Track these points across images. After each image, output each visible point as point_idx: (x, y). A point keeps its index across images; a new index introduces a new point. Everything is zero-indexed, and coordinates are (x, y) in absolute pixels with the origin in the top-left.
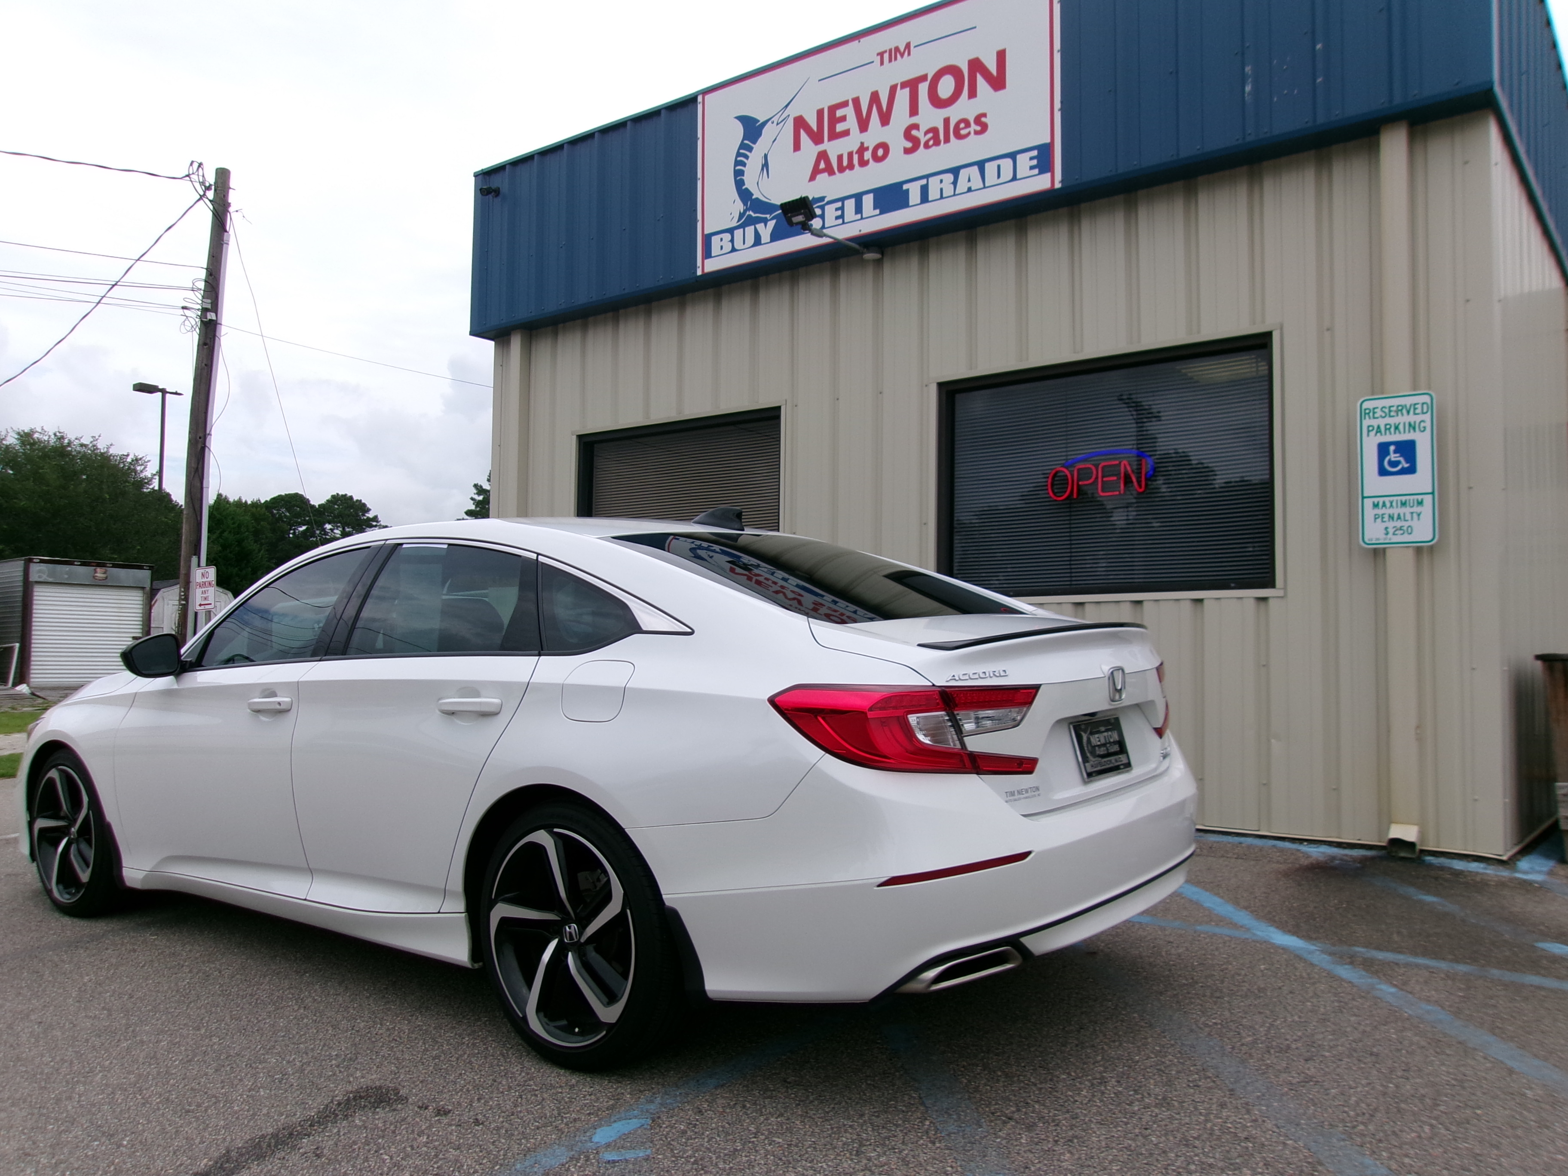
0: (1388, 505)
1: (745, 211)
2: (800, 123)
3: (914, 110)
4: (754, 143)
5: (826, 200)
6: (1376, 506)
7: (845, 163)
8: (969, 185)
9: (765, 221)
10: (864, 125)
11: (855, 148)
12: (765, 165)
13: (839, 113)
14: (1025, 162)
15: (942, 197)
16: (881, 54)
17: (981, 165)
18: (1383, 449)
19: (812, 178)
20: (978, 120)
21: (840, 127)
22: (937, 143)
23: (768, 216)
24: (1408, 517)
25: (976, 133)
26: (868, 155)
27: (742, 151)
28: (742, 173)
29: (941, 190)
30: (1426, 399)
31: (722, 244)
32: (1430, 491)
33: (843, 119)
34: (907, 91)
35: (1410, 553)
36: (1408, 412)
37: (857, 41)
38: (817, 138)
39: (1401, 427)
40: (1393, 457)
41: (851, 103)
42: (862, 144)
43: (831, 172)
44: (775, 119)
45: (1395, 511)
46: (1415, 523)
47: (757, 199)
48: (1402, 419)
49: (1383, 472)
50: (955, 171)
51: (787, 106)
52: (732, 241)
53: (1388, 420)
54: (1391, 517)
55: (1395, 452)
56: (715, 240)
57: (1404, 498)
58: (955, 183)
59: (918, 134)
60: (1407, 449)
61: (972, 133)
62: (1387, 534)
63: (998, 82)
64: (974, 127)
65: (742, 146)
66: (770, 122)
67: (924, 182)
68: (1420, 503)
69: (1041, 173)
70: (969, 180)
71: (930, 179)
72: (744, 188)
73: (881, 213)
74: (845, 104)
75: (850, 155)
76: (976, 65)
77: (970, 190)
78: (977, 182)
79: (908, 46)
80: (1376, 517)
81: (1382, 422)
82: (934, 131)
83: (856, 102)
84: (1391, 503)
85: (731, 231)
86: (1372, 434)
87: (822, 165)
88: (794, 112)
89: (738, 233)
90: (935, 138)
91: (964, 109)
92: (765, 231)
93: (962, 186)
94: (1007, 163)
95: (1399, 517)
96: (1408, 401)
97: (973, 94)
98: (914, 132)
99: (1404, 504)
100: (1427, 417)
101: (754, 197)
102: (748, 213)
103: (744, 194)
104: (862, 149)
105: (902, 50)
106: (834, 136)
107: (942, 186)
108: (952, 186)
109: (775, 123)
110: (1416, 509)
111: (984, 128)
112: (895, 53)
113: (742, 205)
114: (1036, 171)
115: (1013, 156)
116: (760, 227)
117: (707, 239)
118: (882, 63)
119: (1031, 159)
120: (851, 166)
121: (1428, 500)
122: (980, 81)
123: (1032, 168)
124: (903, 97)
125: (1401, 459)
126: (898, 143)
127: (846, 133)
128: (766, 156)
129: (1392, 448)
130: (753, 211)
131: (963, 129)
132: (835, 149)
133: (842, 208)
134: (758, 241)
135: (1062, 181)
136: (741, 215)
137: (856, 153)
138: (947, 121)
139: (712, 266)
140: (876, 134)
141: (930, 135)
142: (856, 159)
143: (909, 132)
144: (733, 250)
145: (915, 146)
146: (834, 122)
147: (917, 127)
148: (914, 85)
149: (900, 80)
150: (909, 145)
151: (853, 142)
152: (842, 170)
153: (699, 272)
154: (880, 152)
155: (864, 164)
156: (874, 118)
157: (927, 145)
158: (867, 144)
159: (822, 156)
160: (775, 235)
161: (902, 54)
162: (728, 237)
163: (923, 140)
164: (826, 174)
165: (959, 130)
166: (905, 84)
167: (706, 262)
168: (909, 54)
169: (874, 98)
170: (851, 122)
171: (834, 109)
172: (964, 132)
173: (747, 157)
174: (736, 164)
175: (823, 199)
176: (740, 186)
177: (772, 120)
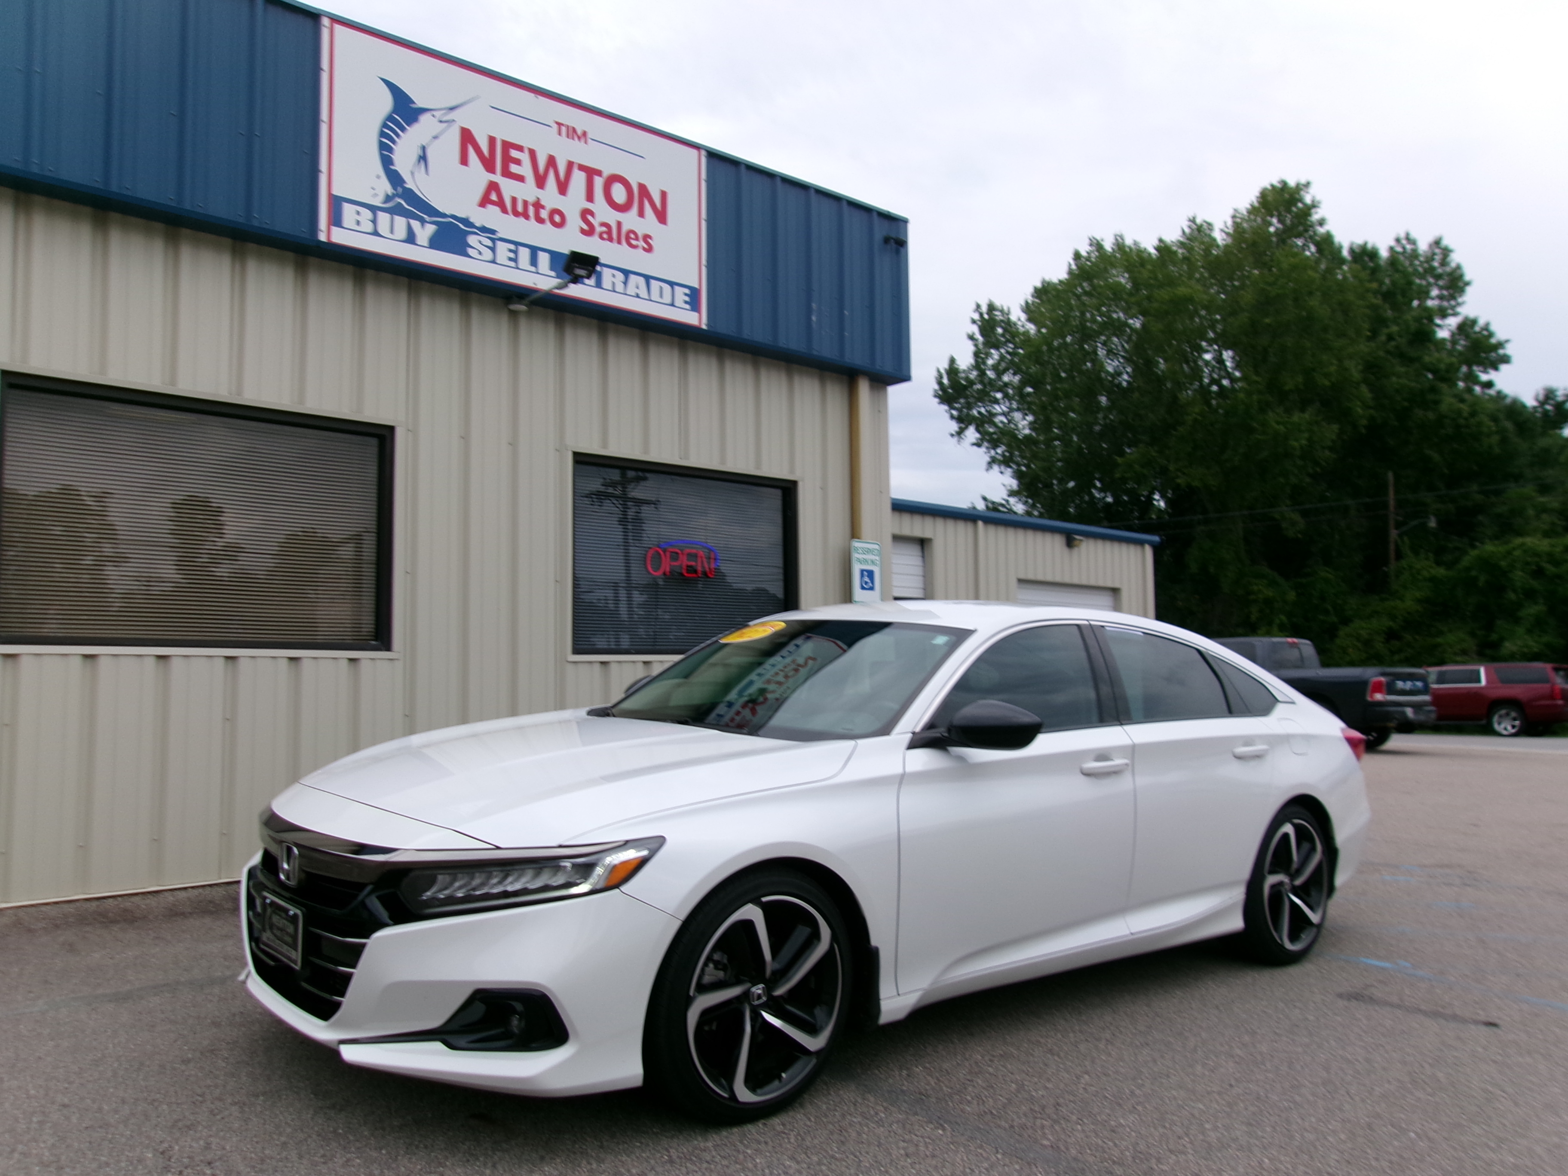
1: (394, 196)
2: (467, 137)
3: (590, 197)
4: (409, 125)
5: (500, 235)
7: (520, 208)
8: (638, 291)
9: (423, 222)
10: (540, 181)
11: (531, 199)
12: (423, 158)
13: (514, 154)
14: (681, 295)
15: (614, 291)
16: (559, 125)
17: (648, 279)
18: (862, 573)
19: (483, 204)
20: (646, 238)
22: (610, 239)
23: (426, 217)
25: (644, 249)
26: (544, 214)
27: (390, 124)
28: (390, 150)
29: (614, 284)
30: (877, 547)
31: (359, 218)
33: (518, 162)
34: (583, 175)
36: (871, 553)
37: (534, 95)
38: (489, 165)
39: (868, 561)
40: (866, 579)
41: (526, 151)
42: (538, 200)
43: (504, 211)
44: (437, 114)
47: (411, 190)
48: (869, 557)
49: (863, 588)
50: (627, 274)
51: (452, 109)
52: (374, 221)
53: (864, 556)
55: (868, 576)
56: (348, 209)
58: (625, 283)
59: (595, 222)
60: (871, 574)
61: (641, 247)
63: (662, 216)
64: (641, 243)
65: (390, 118)
66: (429, 114)
69: (692, 310)
70: (638, 288)
71: (605, 269)
72: (392, 168)
73: (558, 277)
74: (520, 148)
75: (525, 204)
76: (644, 190)
77: (637, 296)
78: (643, 292)
79: (585, 134)
81: (861, 557)
82: (608, 227)
83: (532, 154)
85: (373, 209)
86: (857, 561)
87: (494, 197)
88: (463, 118)
89: (384, 217)
90: (609, 234)
91: (630, 220)
92: (422, 232)
93: (631, 290)
94: (667, 289)
96: (871, 546)
97: (641, 214)
98: (590, 217)
100: (878, 558)
101: (406, 186)
102: (398, 200)
103: (395, 178)
104: (538, 205)
105: (579, 133)
106: (507, 173)
107: (614, 280)
108: (621, 285)
109: (436, 118)
111: (649, 249)
112: (572, 133)
113: (390, 187)
114: (688, 307)
115: (672, 284)
116: (416, 224)
117: (336, 203)
118: (560, 134)
119: (686, 294)
120: (526, 215)
122: (648, 206)
123: (686, 302)
124: (578, 179)
125: (869, 581)
126: (574, 222)
127: (520, 178)
128: (424, 148)
129: (865, 573)
130: (405, 201)
131: (633, 239)
132: (509, 187)
133: (515, 252)
134: (411, 238)
135: (708, 325)
136: (388, 199)
137: (532, 205)
138: (619, 224)
139: (340, 237)
140: (550, 197)
142: (531, 211)
143: (585, 214)
144: (376, 233)
145: (589, 231)
146: (508, 160)
147: (592, 214)
148: (591, 173)
149: (578, 160)
150: (585, 227)
151: (527, 191)
152: (516, 214)
153: (323, 237)
154: (557, 218)
155: (540, 220)
156: (551, 181)
157: (602, 238)
158: (543, 203)
159: (493, 187)
160: (435, 243)
161: (579, 138)
162: (367, 214)
163: (599, 229)
164: (497, 209)
165: (629, 238)
166: (582, 168)
167: (335, 230)
168: (586, 142)
169: (552, 161)
170: (525, 169)
171: (507, 146)
172: (634, 242)
173: (398, 135)
174: (382, 134)
175: (493, 232)
176: (387, 162)
177: (435, 113)
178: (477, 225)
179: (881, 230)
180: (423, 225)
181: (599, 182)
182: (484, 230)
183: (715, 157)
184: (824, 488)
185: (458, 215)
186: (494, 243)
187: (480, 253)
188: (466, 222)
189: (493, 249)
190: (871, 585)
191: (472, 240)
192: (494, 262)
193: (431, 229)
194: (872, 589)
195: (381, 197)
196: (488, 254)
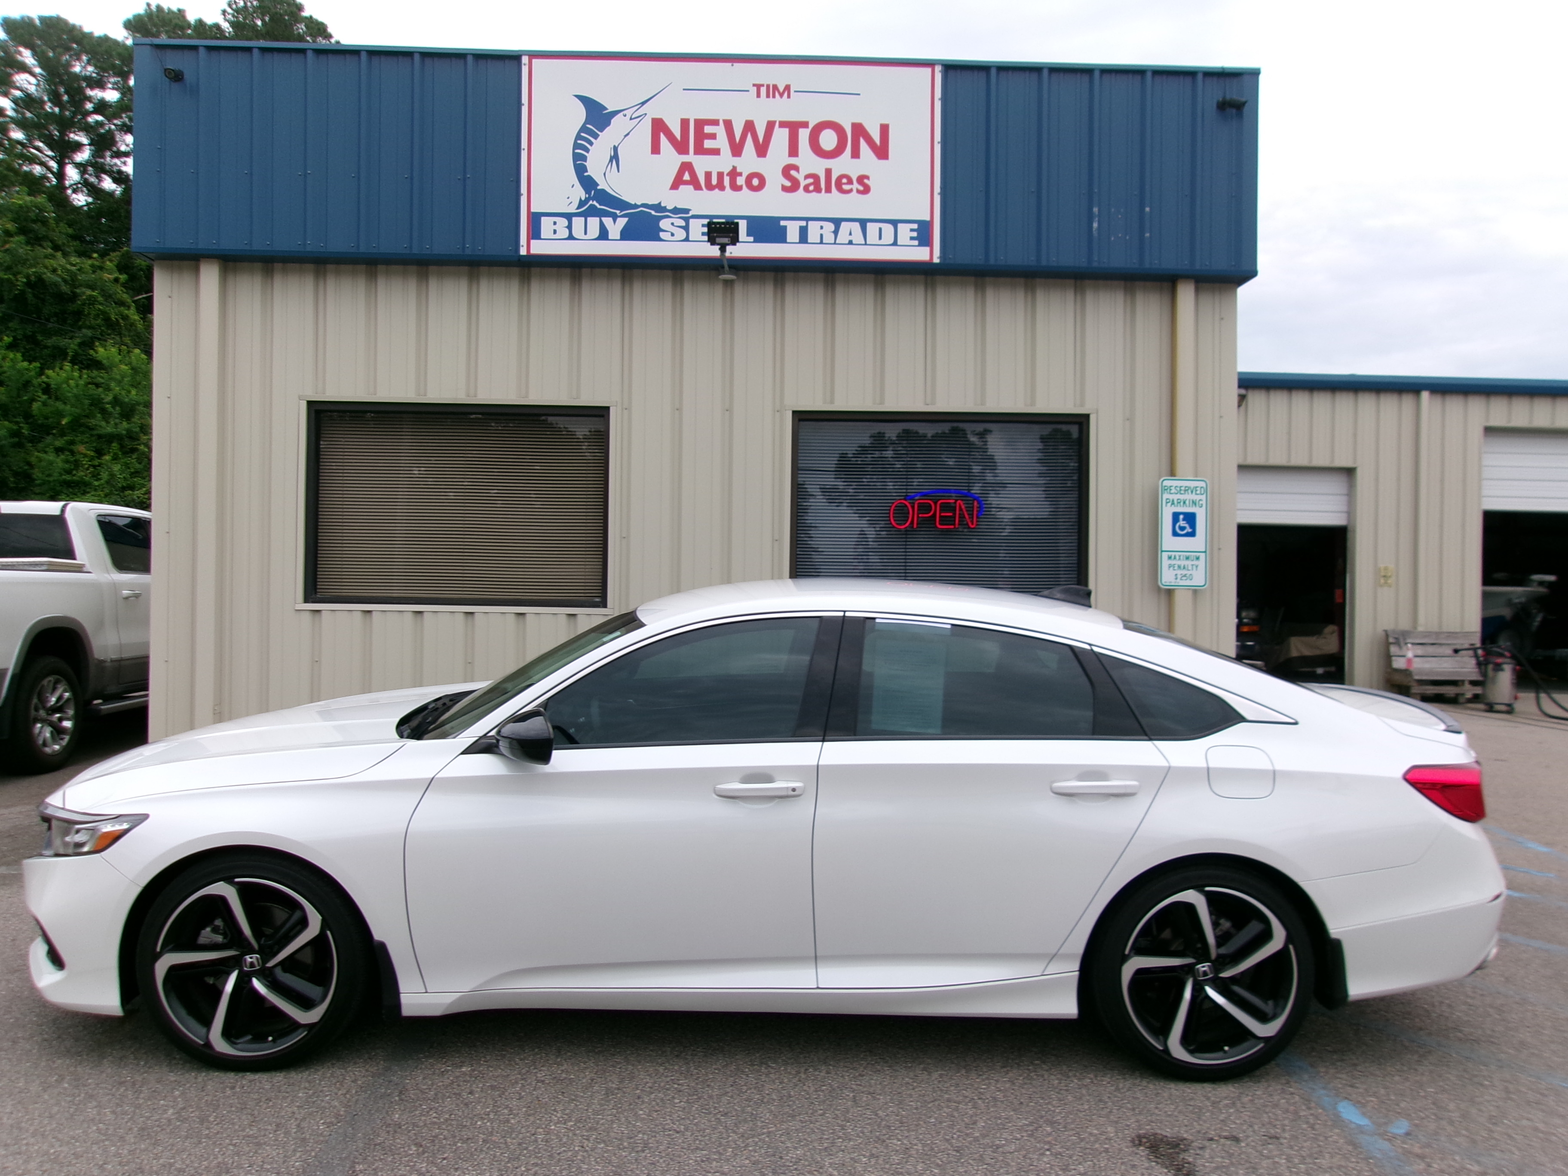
0: (1177, 558)
1: (587, 200)
2: (659, 126)
3: (793, 151)
4: (602, 131)
5: (691, 214)
6: (1170, 558)
7: (714, 181)
8: (850, 238)
9: (615, 217)
10: (737, 150)
11: (727, 170)
12: (615, 158)
13: (708, 129)
14: (905, 232)
15: (821, 242)
16: (758, 87)
17: (863, 223)
18: (1176, 516)
19: (675, 186)
20: (861, 179)
21: (708, 144)
22: (818, 190)
23: (618, 212)
24: (1190, 568)
25: (858, 191)
26: (741, 181)
27: (583, 134)
28: (584, 158)
29: (822, 236)
30: (1203, 484)
31: (555, 227)
32: (1204, 550)
33: (713, 136)
34: (786, 131)
35: (1190, 593)
36: (1192, 492)
37: (730, 64)
38: (681, 147)
39: (1187, 502)
40: (1182, 523)
41: (721, 123)
42: (734, 168)
43: (698, 187)
44: (629, 113)
45: (1183, 563)
46: (1194, 572)
47: (603, 190)
48: (1188, 497)
49: (1175, 534)
50: (837, 222)
51: (643, 103)
52: (569, 227)
53: (1179, 496)
54: (1179, 567)
55: (1184, 520)
56: (546, 222)
57: (1188, 554)
58: (836, 232)
59: (800, 176)
60: (1191, 518)
61: (855, 190)
62: (1176, 579)
63: (882, 152)
64: (856, 186)
65: (583, 129)
66: (621, 114)
67: (803, 223)
68: (1198, 558)
69: (920, 245)
70: (850, 234)
71: (810, 223)
72: (586, 174)
73: (755, 241)
74: (715, 123)
75: (720, 175)
76: (859, 130)
77: (850, 243)
78: (858, 237)
79: (788, 88)
80: (1170, 566)
81: (1175, 497)
82: (815, 177)
83: (728, 125)
84: (1180, 556)
85: (569, 216)
86: (1169, 504)
87: (687, 177)
88: (653, 111)
89: (578, 222)
90: (815, 185)
91: (843, 165)
92: (615, 228)
93: (843, 237)
94: (888, 229)
95: (1184, 568)
96: (1192, 484)
97: (856, 154)
98: (793, 173)
99: (1187, 558)
100: (1203, 497)
101: (599, 188)
102: (591, 202)
103: (587, 183)
104: (734, 174)
105: (781, 90)
106: (700, 150)
107: (822, 232)
108: (833, 236)
109: (628, 117)
110: (1195, 562)
111: (866, 190)
112: (773, 91)
113: (584, 193)
114: (916, 243)
115: (895, 223)
116: (607, 221)
117: (535, 220)
118: (758, 96)
119: (912, 230)
120: (721, 186)
121: (1202, 556)
122: (863, 145)
123: (912, 238)
124: (781, 136)
125: (1187, 525)
126: (775, 180)
127: (716, 152)
128: (615, 149)
129: (1181, 517)
130: (597, 202)
131: (845, 184)
132: (702, 164)
134: (603, 235)
135: (940, 257)
136: (582, 204)
137: (728, 175)
138: (828, 172)
139: (539, 248)
140: (747, 162)
141: (811, 180)
142: (727, 181)
143: (787, 171)
144: (571, 237)
145: (794, 187)
146: (701, 137)
147: (797, 168)
148: (794, 127)
149: (778, 118)
150: (788, 184)
151: (724, 162)
152: (710, 187)
153: (523, 252)
154: (755, 182)
155: (735, 188)
156: (749, 146)
157: (806, 189)
158: (738, 170)
159: (687, 167)
160: (626, 235)
161: (781, 95)
162: (564, 222)
163: (803, 183)
164: (691, 187)
165: (841, 184)
166: (783, 124)
167: (533, 242)
168: (789, 97)
169: (749, 126)
170: (722, 142)
171: (700, 124)
172: (846, 187)
173: (591, 144)
174: (576, 146)
175: (687, 211)
176: (580, 170)
177: (625, 112)
178: (669, 208)
179: (1213, 94)
180: (615, 221)
181: (804, 135)
182: (676, 211)
183: (951, 69)
184: (1130, 419)
185: (650, 203)
186: (687, 220)
187: (673, 235)
188: (658, 207)
189: (686, 228)
190: (1189, 530)
191: (664, 224)
192: (687, 239)
193: (622, 222)
194: (1192, 534)
195: (576, 204)
196: (682, 234)
